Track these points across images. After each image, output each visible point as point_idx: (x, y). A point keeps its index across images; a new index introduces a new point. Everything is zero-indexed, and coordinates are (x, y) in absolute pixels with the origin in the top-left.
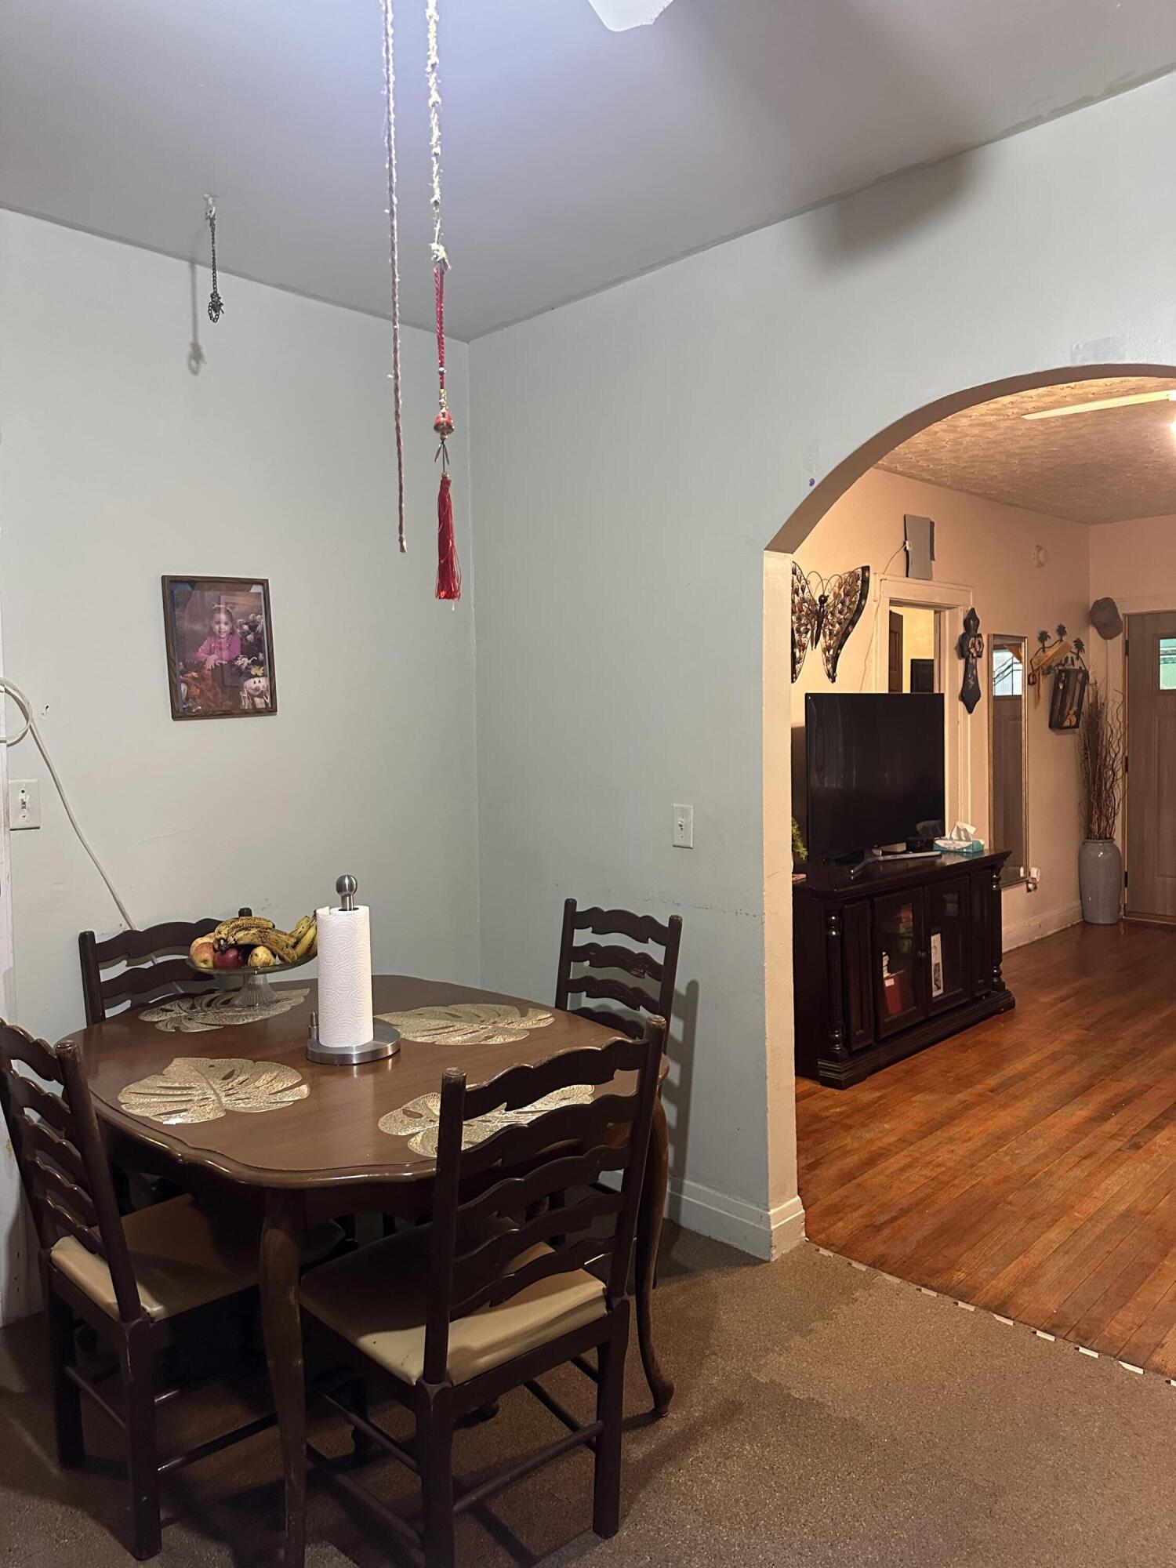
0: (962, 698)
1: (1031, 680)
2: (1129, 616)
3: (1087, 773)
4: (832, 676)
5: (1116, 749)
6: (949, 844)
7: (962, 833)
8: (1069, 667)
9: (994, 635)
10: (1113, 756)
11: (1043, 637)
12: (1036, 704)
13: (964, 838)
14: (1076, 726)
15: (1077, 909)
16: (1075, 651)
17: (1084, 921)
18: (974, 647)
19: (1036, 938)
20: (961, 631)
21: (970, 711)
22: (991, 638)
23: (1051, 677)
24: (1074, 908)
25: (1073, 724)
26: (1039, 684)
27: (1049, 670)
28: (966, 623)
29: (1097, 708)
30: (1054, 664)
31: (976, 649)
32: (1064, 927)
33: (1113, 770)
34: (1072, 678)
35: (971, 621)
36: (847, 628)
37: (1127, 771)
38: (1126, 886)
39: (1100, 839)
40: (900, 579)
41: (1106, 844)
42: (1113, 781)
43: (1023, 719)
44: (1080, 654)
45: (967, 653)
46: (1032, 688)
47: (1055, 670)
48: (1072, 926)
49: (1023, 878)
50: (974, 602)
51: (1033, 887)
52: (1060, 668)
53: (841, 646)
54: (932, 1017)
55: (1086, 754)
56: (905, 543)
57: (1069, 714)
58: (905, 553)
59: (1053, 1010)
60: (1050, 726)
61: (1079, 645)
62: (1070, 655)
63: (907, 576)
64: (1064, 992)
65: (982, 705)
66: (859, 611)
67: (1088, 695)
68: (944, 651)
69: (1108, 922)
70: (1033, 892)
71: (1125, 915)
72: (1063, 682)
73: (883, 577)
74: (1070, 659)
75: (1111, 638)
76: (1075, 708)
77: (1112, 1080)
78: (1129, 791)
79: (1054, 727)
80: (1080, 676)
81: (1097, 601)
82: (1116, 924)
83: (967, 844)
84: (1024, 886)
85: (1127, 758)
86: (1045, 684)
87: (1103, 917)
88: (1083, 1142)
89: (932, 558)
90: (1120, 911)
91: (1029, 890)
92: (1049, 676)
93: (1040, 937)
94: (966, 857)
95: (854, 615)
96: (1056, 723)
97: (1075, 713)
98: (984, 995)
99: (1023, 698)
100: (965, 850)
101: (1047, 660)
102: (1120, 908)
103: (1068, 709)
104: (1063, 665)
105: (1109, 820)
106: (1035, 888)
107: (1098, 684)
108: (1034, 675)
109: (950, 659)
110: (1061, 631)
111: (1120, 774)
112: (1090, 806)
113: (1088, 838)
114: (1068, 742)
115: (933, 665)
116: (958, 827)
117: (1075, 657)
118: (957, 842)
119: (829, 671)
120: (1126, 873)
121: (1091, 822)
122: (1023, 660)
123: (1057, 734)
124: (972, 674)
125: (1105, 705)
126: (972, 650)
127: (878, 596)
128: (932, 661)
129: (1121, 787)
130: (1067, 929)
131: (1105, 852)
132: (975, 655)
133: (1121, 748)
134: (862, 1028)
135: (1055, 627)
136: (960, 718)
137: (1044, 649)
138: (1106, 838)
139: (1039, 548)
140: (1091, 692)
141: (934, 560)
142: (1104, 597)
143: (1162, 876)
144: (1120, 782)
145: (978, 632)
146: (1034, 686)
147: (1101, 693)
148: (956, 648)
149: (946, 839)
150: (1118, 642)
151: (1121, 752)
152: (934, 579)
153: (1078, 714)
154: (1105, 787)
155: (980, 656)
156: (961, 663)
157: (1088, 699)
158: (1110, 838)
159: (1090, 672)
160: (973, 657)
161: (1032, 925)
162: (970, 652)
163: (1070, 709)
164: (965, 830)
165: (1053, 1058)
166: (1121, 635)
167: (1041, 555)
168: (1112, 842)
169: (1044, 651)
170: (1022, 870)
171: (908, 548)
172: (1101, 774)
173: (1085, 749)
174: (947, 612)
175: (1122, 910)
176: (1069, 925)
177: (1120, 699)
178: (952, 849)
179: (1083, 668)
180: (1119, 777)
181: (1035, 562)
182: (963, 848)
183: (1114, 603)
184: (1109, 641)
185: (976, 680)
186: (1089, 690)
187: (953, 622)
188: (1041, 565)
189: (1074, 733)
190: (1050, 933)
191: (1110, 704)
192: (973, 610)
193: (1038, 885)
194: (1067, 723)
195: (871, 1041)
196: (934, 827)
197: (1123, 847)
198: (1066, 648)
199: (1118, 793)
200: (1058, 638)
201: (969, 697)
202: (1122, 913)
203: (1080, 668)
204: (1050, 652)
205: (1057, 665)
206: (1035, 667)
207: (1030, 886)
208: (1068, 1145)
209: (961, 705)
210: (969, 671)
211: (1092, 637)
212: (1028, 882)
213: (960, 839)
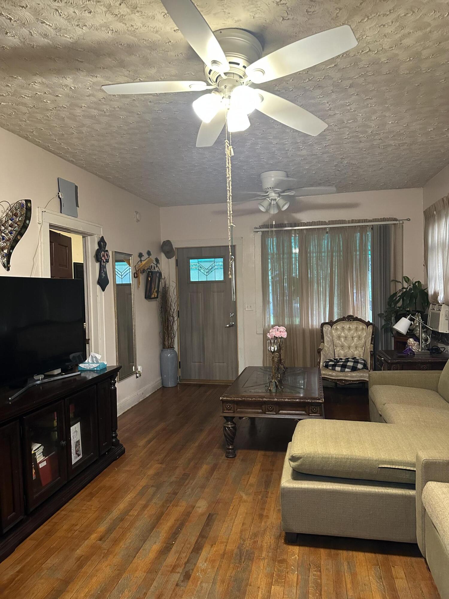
0: (99, 283)
1: (136, 275)
2: (177, 249)
3: (163, 318)
4: (7, 267)
5: (174, 307)
6: (87, 366)
7: (94, 359)
8: (153, 270)
9: (115, 252)
10: (173, 311)
11: (141, 255)
12: (138, 287)
13: (95, 362)
14: (157, 297)
15: (160, 381)
16: (156, 263)
17: (163, 386)
18: (104, 256)
19: (141, 400)
20: (97, 247)
21: (103, 290)
22: (114, 253)
23: (145, 274)
24: (158, 381)
25: (156, 296)
26: (139, 277)
27: (143, 271)
28: (99, 244)
29: (165, 289)
30: (146, 268)
31: (105, 258)
32: (154, 391)
33: (173, 317)
34: (154, 275)
35: (102, 243)
36: (17, 236)
37: (179, 317)
38: (180, 368)
39: (169, 348)
40: (56, 213)
41: (171, 350)
42: (173, 322)
43: (132, 294)
44: (158, 265)
45: (100, 260)
46: (136, 280)
47: (147, 272)
48: (158, 390)
49: (134, 372)
50: (103, 233)
51: (139, 375)
52: (149, 270)
53: (12, 248)
54: (72, 480)
55: (162, 310)
56: (59, 194)
57: (154, 292)
58: (59, 199)
59: (145, 450)
60: (145, 298)
61: (157, 260)
62: (153, 265)
63: (61, 213)
64: (150, 436)
65: (110, 287)
66: (25, 227)
67: (162, 283)
68: (88, 257)
69: (174, 386)
70: (139, 378)
71: (180, 381)
72: (150, 277)
73: (44, 210)
74: (153, 266)
75: (170, 258)
76: (156, 289)
77: (173, 506)
78: (180, 326)
79: (147, 298)
80: (158, 275)
81: (164, 242)
82: (176, 386)
83: (97, 365)
84: (135, 375)
85: (178, 311)
86: (142, 277)
87: (170, 384)
88: (155, 584)
89: (77, 206)
90: (178, 379)
91: (137, 377)
92: (144, 274)
93: (143, 399)
94: (97, 373)
95: (21, 229)
96: (148, 296)
97: (156, 291)
98: (107, 452)
99: (132, 284)
100: (95, 369)
101: (142, 266)
102: (178, 378)
103: (153, 289)
104: (150, 269)
105: (172, 338)
106: (140, 375)
107: (166, 279)
108: (136, 273)
109: (92, 263)
110: (149, 253)
111: (176, 318)
112: (164, 333)
113: (163, 348)
114: (154, 305)
115: (83, 266)
116: (92, 356)
117: (155, 266)
118: (91, 365)
119: (4, 264)
120: (180, 362)
121: (165, 341)
122: (131, 266)
123: (149, 301)
124: (104, 271)
125: (169, 288)
126: (103, 258)
127: (41, 220)
128: (83, 264)
129: (177, 325)
130: (156, 391)
131: (171, 354)
132: (104, 261)
133: (176, 307)
134: (14, 511)
135: (146, 251)
136: (98, 294)
137: (141, 261)
138: (171, 348)
139: (137, 213)
140: (163, 282)
141: (78, 207)
142: (167, 240)
143: (193, 362)
144: (176, 322)
145: (106, 249)
146: (137, 278)
147: (167, 283)
148: (94, 257)
149: (85, 363)
150: (173, 261)
151: (176, 309)
152: (78, 217)
153: (158, 292)
154: (170, 324)
155: (108, 262)
156: (98, 265)
157: (162, 285)
158: (172, 348)
159: (162, 273)
160: (103, 262)
161: (139, 394)
162: (102, 259)
163: (154, 290)
164: (96, 357)
165: (142, 494)
166: (174, 257)
167: (138, 216)
168: (174, 349)
169: (141, 262)
170: (134, 368)
171: (60, 197)
172: (168, 319)
173: (162, 308)
174: (89, 237)
175: (179, 379)
176: (156, 390)
177: (174, 285)
178: (88, 369)
179: (159, 271)
180: (175, 320)
181: (135, 219)
182: (94, 368)
183: (171, 243)
184: (169, 259)
185: (106, 274)
186: (162, 281)
187: (92, 242)
188: (138, 221)
189: (156, 300)
190: (147, 396)
191: (171, 287)
192: (103, 237)
193: (141, 374)
194: (153, 296)
195: (22, 517)
196: (79, 356)
197: (178, 352)
198: (151, 261)
199: (175, 327)
200: (148, 257)
201: (103, 282)
202: (178, 380)
203: (158, 271)
204: (144, 263)
205: (147, 269)
206: (137, 270)
207: (138, 375)
208: (145, 591)
209: (98, 287)
210: (102, 269)
211: (163, 258)
212: (136, 373)
213: (93, 363)
